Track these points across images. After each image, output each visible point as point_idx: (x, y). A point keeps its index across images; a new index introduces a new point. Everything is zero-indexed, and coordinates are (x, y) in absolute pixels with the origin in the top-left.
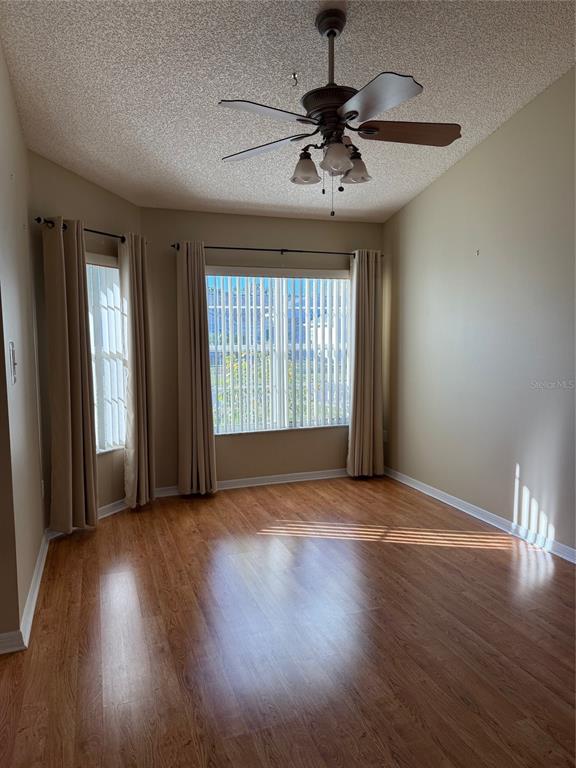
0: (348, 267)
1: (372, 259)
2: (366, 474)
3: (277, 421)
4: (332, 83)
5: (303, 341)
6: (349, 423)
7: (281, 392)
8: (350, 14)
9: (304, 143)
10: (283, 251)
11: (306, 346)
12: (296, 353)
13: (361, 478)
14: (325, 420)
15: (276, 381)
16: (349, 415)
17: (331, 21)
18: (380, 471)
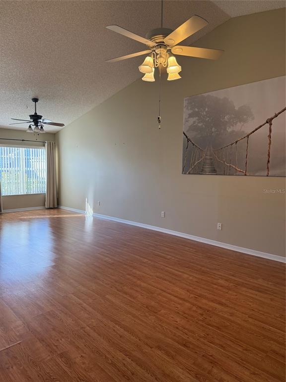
0: (44, 146)
1: (51, 144)
2: (51, 207)
3: (22, 192)
4: (36, 113)
5: (30, 167)
6: (46, 193)
7: (23, 182)
8: (39, 99)
9: (30, 124)
10: (23, 140)
11: (31, 169)
12: (28, 171)
13: (50, 208)
14: (38, 192)
15: (21, 180)
16: (46, 190)
17: (35, 100)
18: (56, 206)
